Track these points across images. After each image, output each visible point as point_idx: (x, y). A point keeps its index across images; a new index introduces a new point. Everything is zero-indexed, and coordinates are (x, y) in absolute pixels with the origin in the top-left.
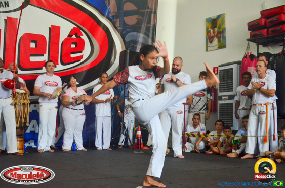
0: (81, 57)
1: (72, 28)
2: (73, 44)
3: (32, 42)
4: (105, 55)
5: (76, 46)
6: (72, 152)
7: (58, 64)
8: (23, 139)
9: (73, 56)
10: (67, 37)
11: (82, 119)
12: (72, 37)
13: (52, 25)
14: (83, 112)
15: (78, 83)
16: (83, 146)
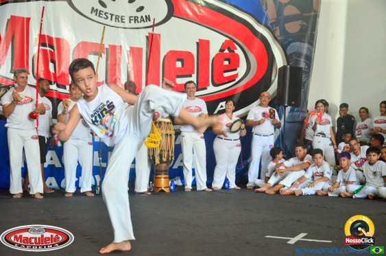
0: (236, 76)
1: (224, 41)
2: (226, 60)
3: (178, 60)
4: (264, 72)
5: (229, 63)
6: (223, 191)
7: (209, 85)
8: (167, 176)
9: (226, 75)
11: (237, 151)
12: (225, 52)
13: (200, 40)
14: (239, 142)
16: (236, 184)
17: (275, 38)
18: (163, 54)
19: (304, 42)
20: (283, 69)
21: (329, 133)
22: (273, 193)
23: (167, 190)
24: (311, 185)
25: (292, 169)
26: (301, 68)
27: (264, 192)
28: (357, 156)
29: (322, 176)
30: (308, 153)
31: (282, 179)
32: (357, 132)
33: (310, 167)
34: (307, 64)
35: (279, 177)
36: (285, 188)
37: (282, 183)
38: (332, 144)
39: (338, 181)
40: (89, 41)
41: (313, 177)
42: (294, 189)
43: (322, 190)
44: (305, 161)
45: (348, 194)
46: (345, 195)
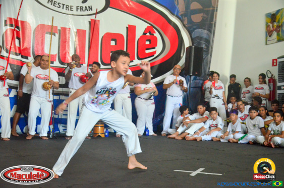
0: (155, 53)
1: (146, 27)
2: (147, 41)
3: (113, 40)
5: (150, 43)
6: (145, 137)
7: (135, 59)
9: (147, 52)
10: (142, 35)
11: (152, 108)
12: (147, 35)
13: (129, 25)
14: (153, 101)
15: (152, 76)
16: (154, 131)
17: (184, 25)
18: (101, 35)
19: (205, 29)
20: (189, 49)
21: (222, 95)
22: (181, 139)
23: (103, 136)
24: (208, 133)
25: (195, 122)
26: (202, 48)
27: (174, 138)
28: (242, 112)
29: (217, 127)
30: (206, 110)
31: (187, 129)
32: (242, 96)
33: (208, 120)
34: (206, 45)
35: (185, 127)
36: (190, 135)
37: (187, 131)
38: (224, 104)
39: (228, 130)
40: (46, 23)
41: (210, 128)
42: (196, 136)
43: (216, 137)
44: (204, 116)
45: (235, 140)
46: (233, 141)
